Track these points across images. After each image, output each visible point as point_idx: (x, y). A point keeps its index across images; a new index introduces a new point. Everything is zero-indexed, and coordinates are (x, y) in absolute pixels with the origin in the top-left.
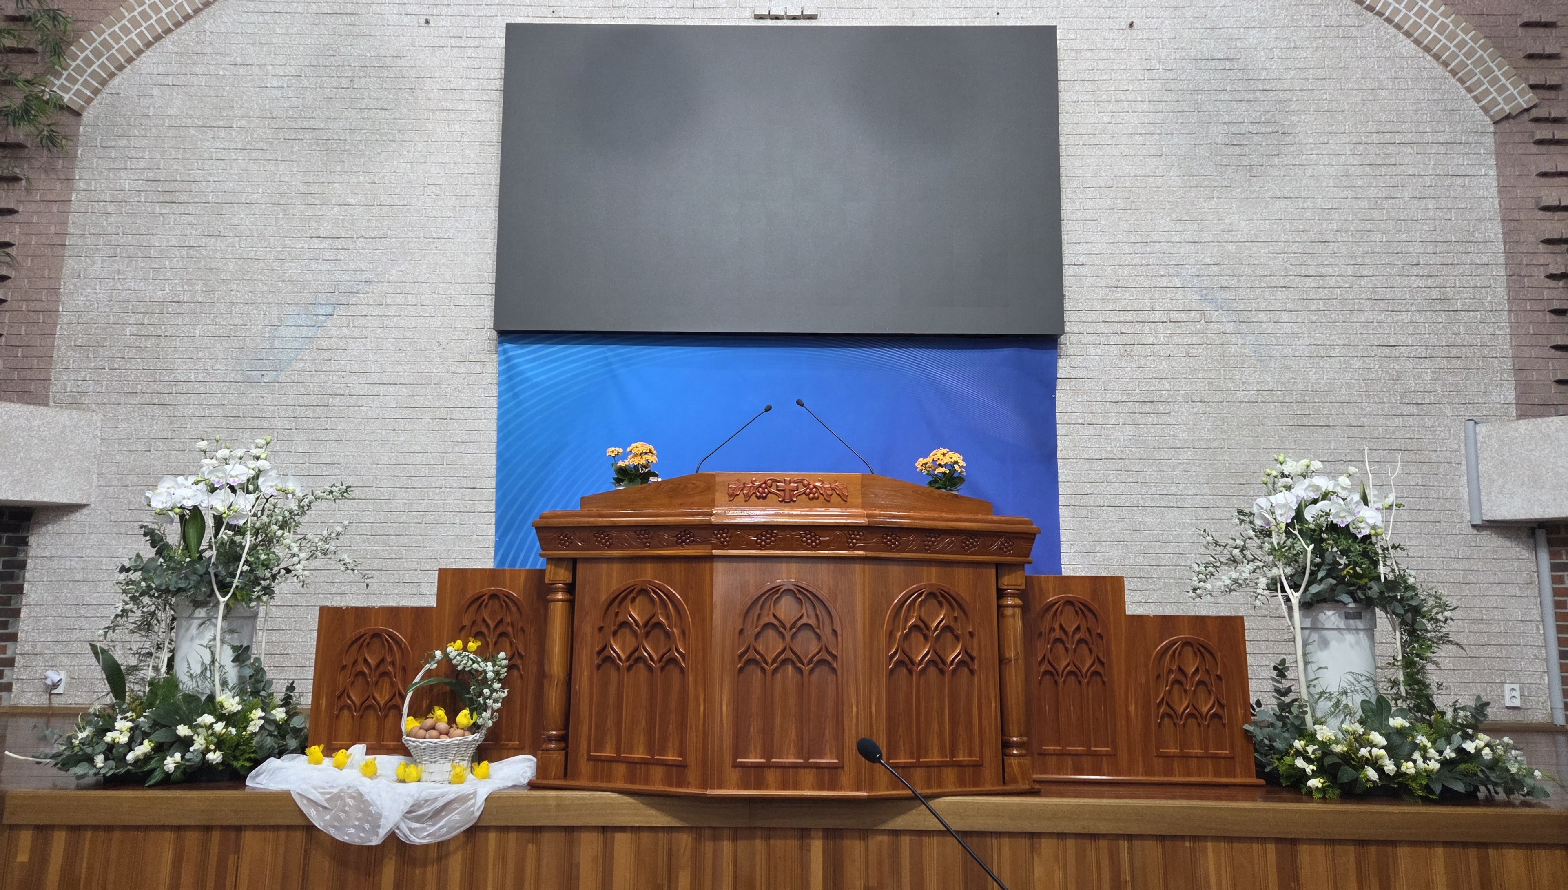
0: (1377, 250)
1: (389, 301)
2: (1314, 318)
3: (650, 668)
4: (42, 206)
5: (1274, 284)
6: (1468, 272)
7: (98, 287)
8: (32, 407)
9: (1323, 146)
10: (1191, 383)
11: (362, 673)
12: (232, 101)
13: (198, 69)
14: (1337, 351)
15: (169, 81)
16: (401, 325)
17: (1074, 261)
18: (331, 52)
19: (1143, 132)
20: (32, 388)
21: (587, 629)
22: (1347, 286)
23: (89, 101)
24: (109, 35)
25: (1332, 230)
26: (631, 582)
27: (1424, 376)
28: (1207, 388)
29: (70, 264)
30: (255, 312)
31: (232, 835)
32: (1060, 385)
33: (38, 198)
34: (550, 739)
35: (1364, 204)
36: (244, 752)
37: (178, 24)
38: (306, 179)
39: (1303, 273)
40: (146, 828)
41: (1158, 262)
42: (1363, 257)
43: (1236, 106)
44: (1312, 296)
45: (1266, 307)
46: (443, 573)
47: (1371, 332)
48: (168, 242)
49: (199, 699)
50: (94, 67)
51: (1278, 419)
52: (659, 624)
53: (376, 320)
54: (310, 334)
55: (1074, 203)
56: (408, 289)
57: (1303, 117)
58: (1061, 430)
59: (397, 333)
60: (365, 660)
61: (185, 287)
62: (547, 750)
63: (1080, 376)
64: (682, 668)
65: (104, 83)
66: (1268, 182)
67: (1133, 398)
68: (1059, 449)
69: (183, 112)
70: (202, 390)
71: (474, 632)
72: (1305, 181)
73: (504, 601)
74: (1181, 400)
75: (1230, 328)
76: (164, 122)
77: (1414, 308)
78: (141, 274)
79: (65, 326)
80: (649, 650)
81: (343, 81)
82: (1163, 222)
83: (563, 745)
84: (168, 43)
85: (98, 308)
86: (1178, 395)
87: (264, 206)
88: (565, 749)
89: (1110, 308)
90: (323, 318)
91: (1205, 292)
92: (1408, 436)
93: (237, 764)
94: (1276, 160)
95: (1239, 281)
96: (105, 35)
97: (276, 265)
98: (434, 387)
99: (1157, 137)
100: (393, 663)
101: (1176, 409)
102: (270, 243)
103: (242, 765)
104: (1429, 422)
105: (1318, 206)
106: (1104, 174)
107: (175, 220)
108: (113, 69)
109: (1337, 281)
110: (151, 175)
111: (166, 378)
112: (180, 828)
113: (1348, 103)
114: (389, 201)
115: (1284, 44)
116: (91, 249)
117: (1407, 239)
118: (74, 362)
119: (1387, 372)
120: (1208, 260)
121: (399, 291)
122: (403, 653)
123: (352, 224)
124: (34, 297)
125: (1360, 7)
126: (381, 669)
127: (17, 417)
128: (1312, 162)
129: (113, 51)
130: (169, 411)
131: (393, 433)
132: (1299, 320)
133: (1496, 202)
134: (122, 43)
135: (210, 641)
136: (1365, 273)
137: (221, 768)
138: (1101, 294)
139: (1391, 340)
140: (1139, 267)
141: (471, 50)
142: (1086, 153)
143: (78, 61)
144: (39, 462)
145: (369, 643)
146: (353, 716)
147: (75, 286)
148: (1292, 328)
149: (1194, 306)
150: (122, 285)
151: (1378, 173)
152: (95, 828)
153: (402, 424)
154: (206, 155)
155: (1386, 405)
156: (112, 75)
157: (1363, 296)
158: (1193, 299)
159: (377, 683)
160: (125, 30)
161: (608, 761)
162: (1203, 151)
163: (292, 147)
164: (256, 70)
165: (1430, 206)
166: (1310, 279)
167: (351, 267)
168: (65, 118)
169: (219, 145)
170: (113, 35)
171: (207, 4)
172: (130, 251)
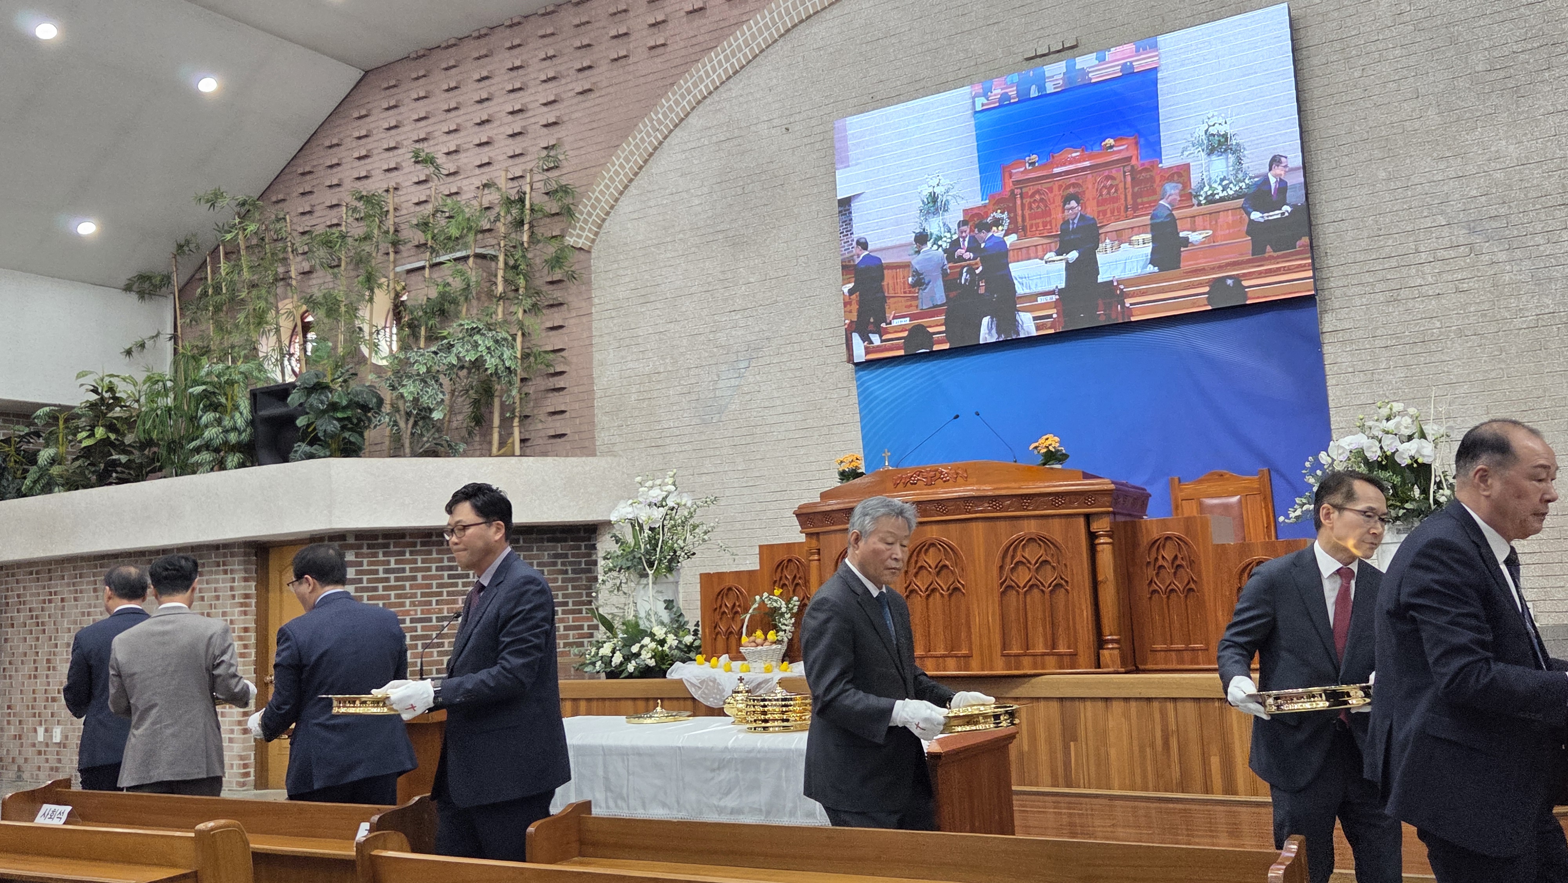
1: (782, 351)
4: (578, 320)
5: (1550, 204)
7: (613, 370)
8: (584, 459)
10: (1463, 318)
11: (724, 612)
12: (673, 221)
13: (651, 203)
15: (635, 216)
16: (792, 368)
17: (1333, 218)
18: (728, 170)
19: (1397, 78)
20: (587, 444)
23: (593, 241)
28: (1480, 320)
29: (597, 356)
30: (702, 372)
32: (1327, 339)
33: (574, 315)
36: (666, 660)
37: (636, 174)
38: (722, 269)
41: (1421, 204)
43: (1497, 29)
45: (1543, 228)
46: (761, 548)
48: (648, 331)
49: (646, 632)
50: (593, 217)
53: (776, 366)
54: (737, 383)
55: (1330, 161)
58: (1331, 381)
59: (790, 375)
60: (726, 605)
61: (661, 361)
63: (1347, 327)
65: (600, 227)
66: (1539, 99)
67: (1402, 341)
68: (1330, 399)
69: (646, 237)
70: (678, 433)
71: (781, 584)
73: (796, 564)
74: (1452, 335)
75: (1503, 256)
76: (636, 246)
78: (635, 357)
79: (599, 400)
81: (738, 189)
82: (1423, 163)
84: (633, 190)
85: (615, 385)
86: (1450, 331)
87: (699, 295)
89: (1374, 257)
90: (743, 371)
91: (1472, 225)
93: (662, 666)
95: (1510, 207)
96: (596, 193)
97: (711, 336)
98: (818, 411)
99: (1412, 80)
100: (739, 606)
101: (1449, 346)
103: (665, 667)
106: (1358, 128)
107: (650, 315)
108: (603, 216)
110: (632, 285)
111: (657, 428)
114: (776, 275)
116: (606, 344)
118: (606, 424)
120: (1474, 193)
121: (788, 342)
122: (743, 599)
123: (754, 297)
124: (581, 382)
126: (733, 610)
127: (576, 466)
129: (602, 203)
130: (660, 451)
131: (795, 450)
134: (607, 196)
137: (654, 668)
138: (1364, 245)
140: (1400, 213)
141: (818, 144)
142: (1338, 111)
143: (584, 215)
144: (592, 494)
145: (727, 595)
147: (601, 371)
149: (1462, 241)
150: (626, 367)
153: (801, 442)
154: (662, 264)
156: (604, 220)
158: (1461, 235)
159: (733, 618)
160: (607, 187)
162: (1461, 83)
163: (712, 247)
164: (685, 195)
167: (757, 329)
168: (582, 256)
169: (669, 255)
170: (601, 192)
171: (651, 155)
172: (628, 341)
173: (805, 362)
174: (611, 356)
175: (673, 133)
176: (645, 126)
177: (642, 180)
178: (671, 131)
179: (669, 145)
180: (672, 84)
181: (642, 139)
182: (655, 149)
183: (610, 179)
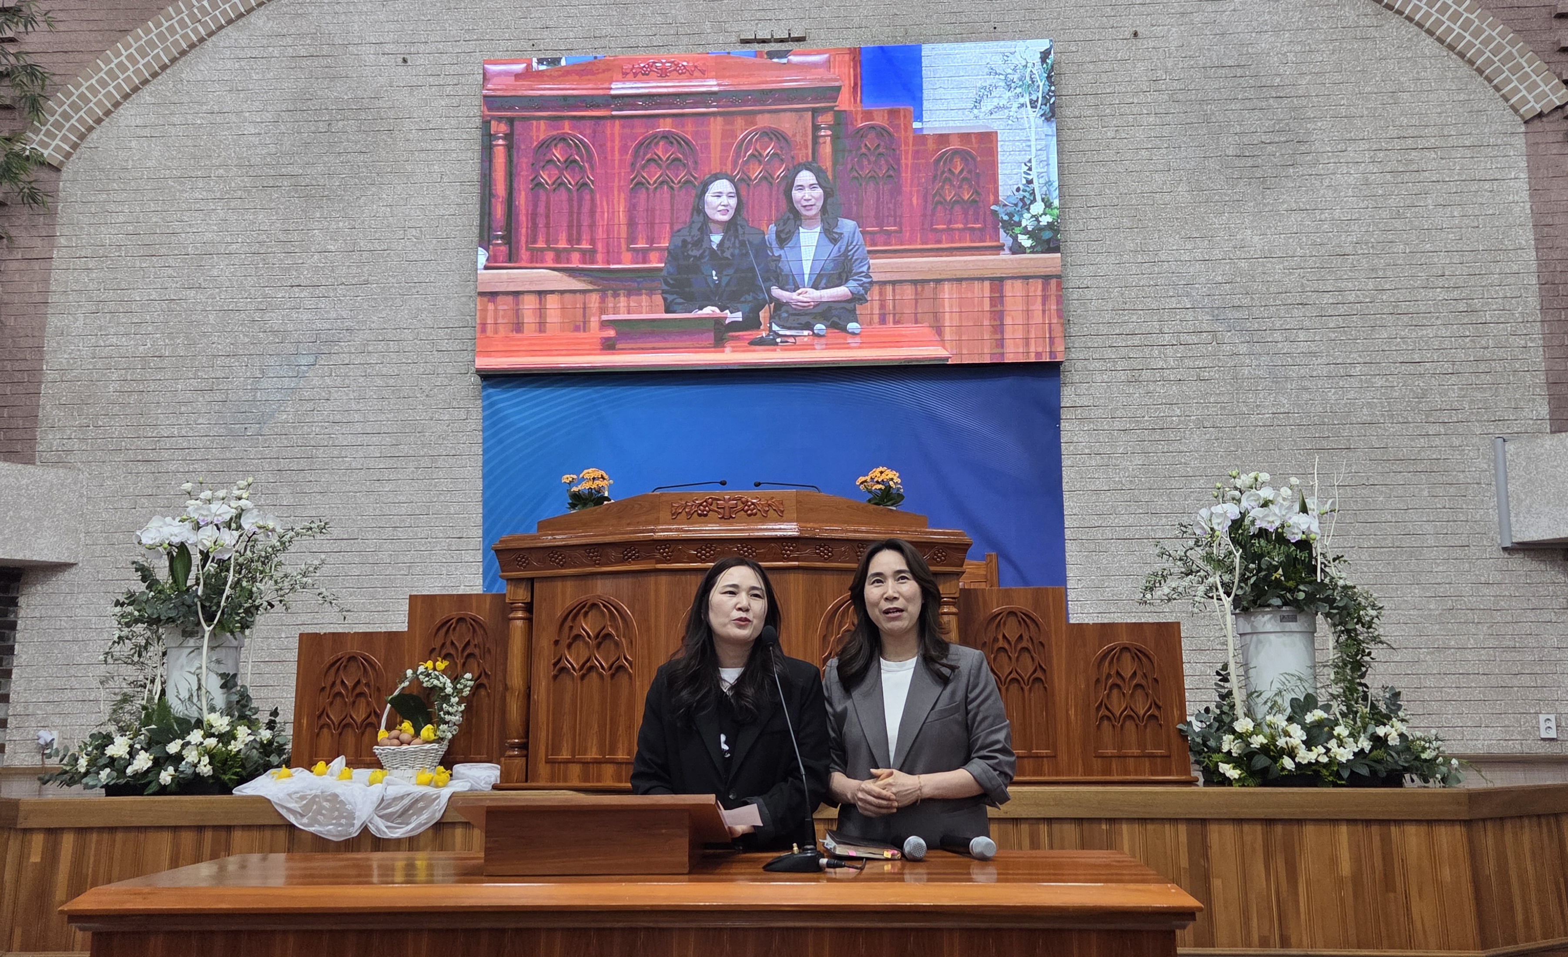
0: (1399, 262)
1: (371, 348)
2: (1333, 336)
3: (601, 676)
4: (24, 265)
5: (1289, 302)
6: (1497, 282)
7: (81, 345)
8: (18, 465)
9: (1341, 154)
10: (1203, 408)
11: (339, 694)
12: (209, 150)
13: (176, 119)
14: (1358, 369)
15: (147, 132)
16: (384, 373)
17: (1078, 284)
18: (308, 96)
19: (1150, 146)
20: (19, 448)
21: (544, 643)
22: (1367, 300)
23: (68, 155)
24: (86, 88)
25: (1352, 242)
26: (583, 598)
27: (1451, 394)
28: (1219, 412)
29: (54, 322)
30: (237, 364)
31: (223, 834)
32: (1064, 414)
33: (19, 256)
34: (513, 746)
35: (1385, 214)
36: (232, 766)
37: (155, 75)
38: (285, 227)
39: (1322, 288)
40: (146, 828)
41: (1167, 282)
42: (1385, 270)
43: (1247, 115)
44: (1330, 312)
45: (1281, 325)
46: (414, 600)
47: (1394, 348)
48: (149, 296)
49: (189, 722)
50: (73, 121)
51: (1295, 441)
52: (608, 635)
53: (358, 368)
54: (293, 385)
55: (1078, 223)
56: (389, 336)
57: (1319, 124)
58: (1066, 462)
59: (379, 382)
60: (343, 682)
61: (167, 341)
62: (510, 756)
63: (1086, 404)
64: (630, 674)
65: (82, 137)
66: (1283, 194)
67: (1141, 426)
68: (1064, 481)
69: (161, 164)
70: (185, 445)
71: (444, 652)
72: (1322, 192)
73: (471, 625)
74: (1192, 426)
75: (1243, 349)
76: (143, 174)
77: (1439, 322)
78: (122, 330)
79: (50, 385)
80: (601, 660)
81: (320, 124)
82: (1171, 240)
83: (525, 752)
84: (145, 95)
85: (81, 365)
86: (1189, 421)
87: (243, 256)
88: (527, 756)
89: (1117, 332)
90: (305, 368)
91: (1216, 312)
92: (1434, 456)
93: (226, 778)
94: (1291, 171)
95: (1252, 299)
96: (83, 89)
97: (257, 316)
98: (418, 435)
99: (1164, 151)
100: (367, 685)
101: (1188, 436)
102: (250, 294)
103: (230, 779)
104: (1456, 442)
105: (1336, 217)
106: (1109, 192)
107: (155, 273)
108: (91, 122)
109: (1357, 296)
110: (131, 229)
111: (150, 434)
112: (175, 829)
113: (1367, 108)
114: (370, 246)
115: (1298, 48)
116: (74, 306)
117: (1432, 249)
118: (59, 421)
119: (1411, 390)
120: (1219, 279)
121: (381, 338)
122: (377, 674)
124: (20, 356)
125: (1379, 6)
126: (358, 690)
127: (7, 476)
128: (1329, 172)
129: (91, 105)
130: (151, 467)
131: (377, 484)
132: (1317, 338)
133: (1528, 206)
134: (100, 96)
135: (198, 669)
136: (1387, 286)
137: (211, 781)
138: (1106, 317)
139: (1416, 356)
140: (1146, 289)
141: (450, 88)
142: (1089, 170)
143: (56, 116)
144: (28, 521)
145: (345, 667)
146: (332, 733)
147: (58, 344)
148: (1309, 346)
149: (1205, 327)
150: (104, 341)
151: (1399, 180)
152: (101, 830)
153: (386, 474)
154: (184, 206)
155: (1411, 425)
156: (90, 129)
157: (1385, 311)
158: (1204, 320)
159: (354, 702)
160: (103, 83)
161: (564, 763)
162: (1211, 164)
163: (271, 195)
164: (233, 118)
165: (1456, 214)
166: (1327, 295)
167: (333, 315)
168: (44, 174)
169: (197, 195)
170: (91, 88)
171: (183, 53)
172: (112, 306)
173: (404, 367)
174: (79, 324)
175: (223, 32)
176: (179, 12)
177: (163, 85)
178: (221, 27)
179: (215, 45)
181: (171, 28)
182: (192, 46)
183: (110, 72)
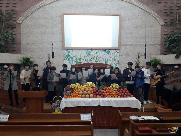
4: (18, 34)
12: (36, 22)
18: (46, 17)
20: (19, 52)
23: (22, 23)
27: (152, 51)
37: (30, 14)
43: (137, 24)
45: (139, 44)
61: (33, 42)
66: (140, 31)
67: (126, 53)
70: (36, 52)
76: (30, 25)
78: (29, 41)
79: (22, 46)
82: (129, 35)
84: (29, 16)
86: (130, 53)
87: (40, 34)
89: (124, 44)
95: (136, 41)
102: (41, 37)
107: (31, 35)
108: (24, 19)
111: (32, 51)
117: (152, 37)
118: (23, 50)
120: (133, 39)
123: (49, 35)
133: (160, 34)
147: (22, 42)
154: (34, 28)
158: (132, 43)
162: (134, 28)
164: (38, 19)
170: (24, 16)
171: (33, 12)
174: (24, 40)
176: (32, 8)
177: (31, 16)
178: (37, 10)
180: (37, 3)
181: (32, 9)
182: (34, 11)
183: (26, 14)
